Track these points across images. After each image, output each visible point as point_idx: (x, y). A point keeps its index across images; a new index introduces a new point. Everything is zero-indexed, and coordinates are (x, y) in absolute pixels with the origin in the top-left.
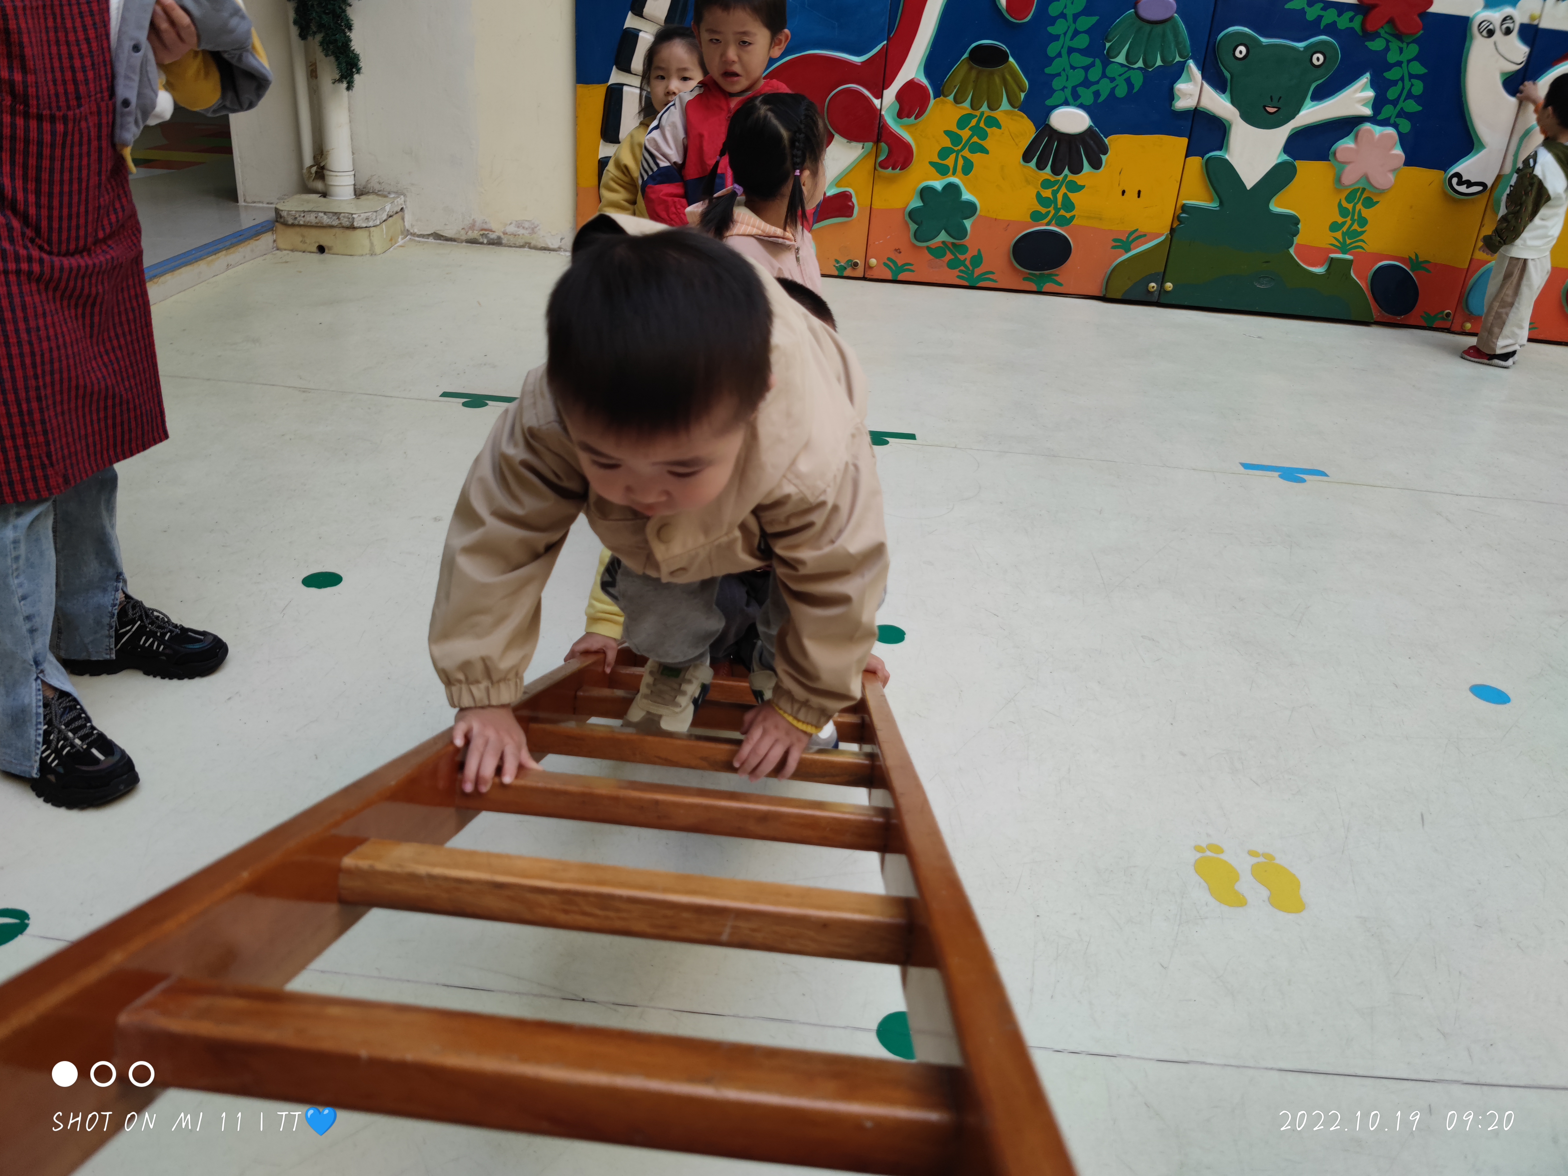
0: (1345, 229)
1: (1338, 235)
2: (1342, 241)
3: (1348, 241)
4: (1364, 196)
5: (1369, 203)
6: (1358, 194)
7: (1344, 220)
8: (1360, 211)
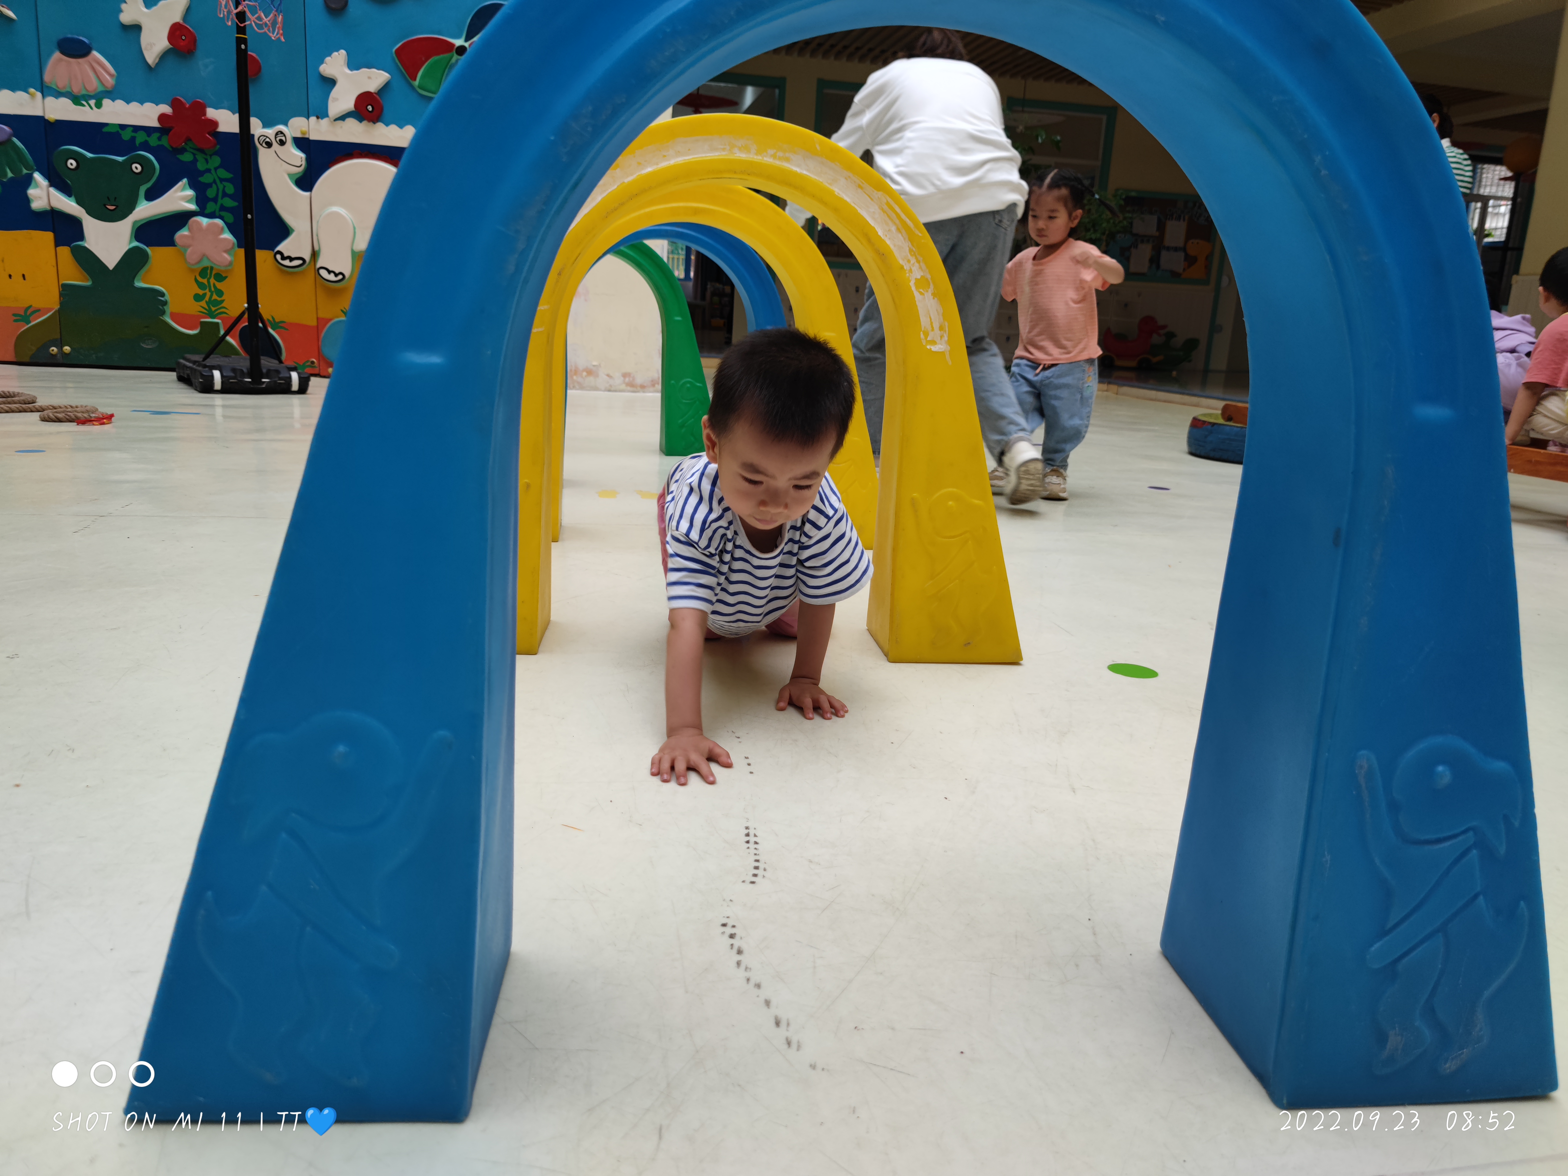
0: (207, 298)
1: (203, 303)
2: (207, 308)
3: (213, 309)
4: (214, 273)
5: (220, 277)
6: (209, 271)
7: (204, 292)
8: (214, 285)
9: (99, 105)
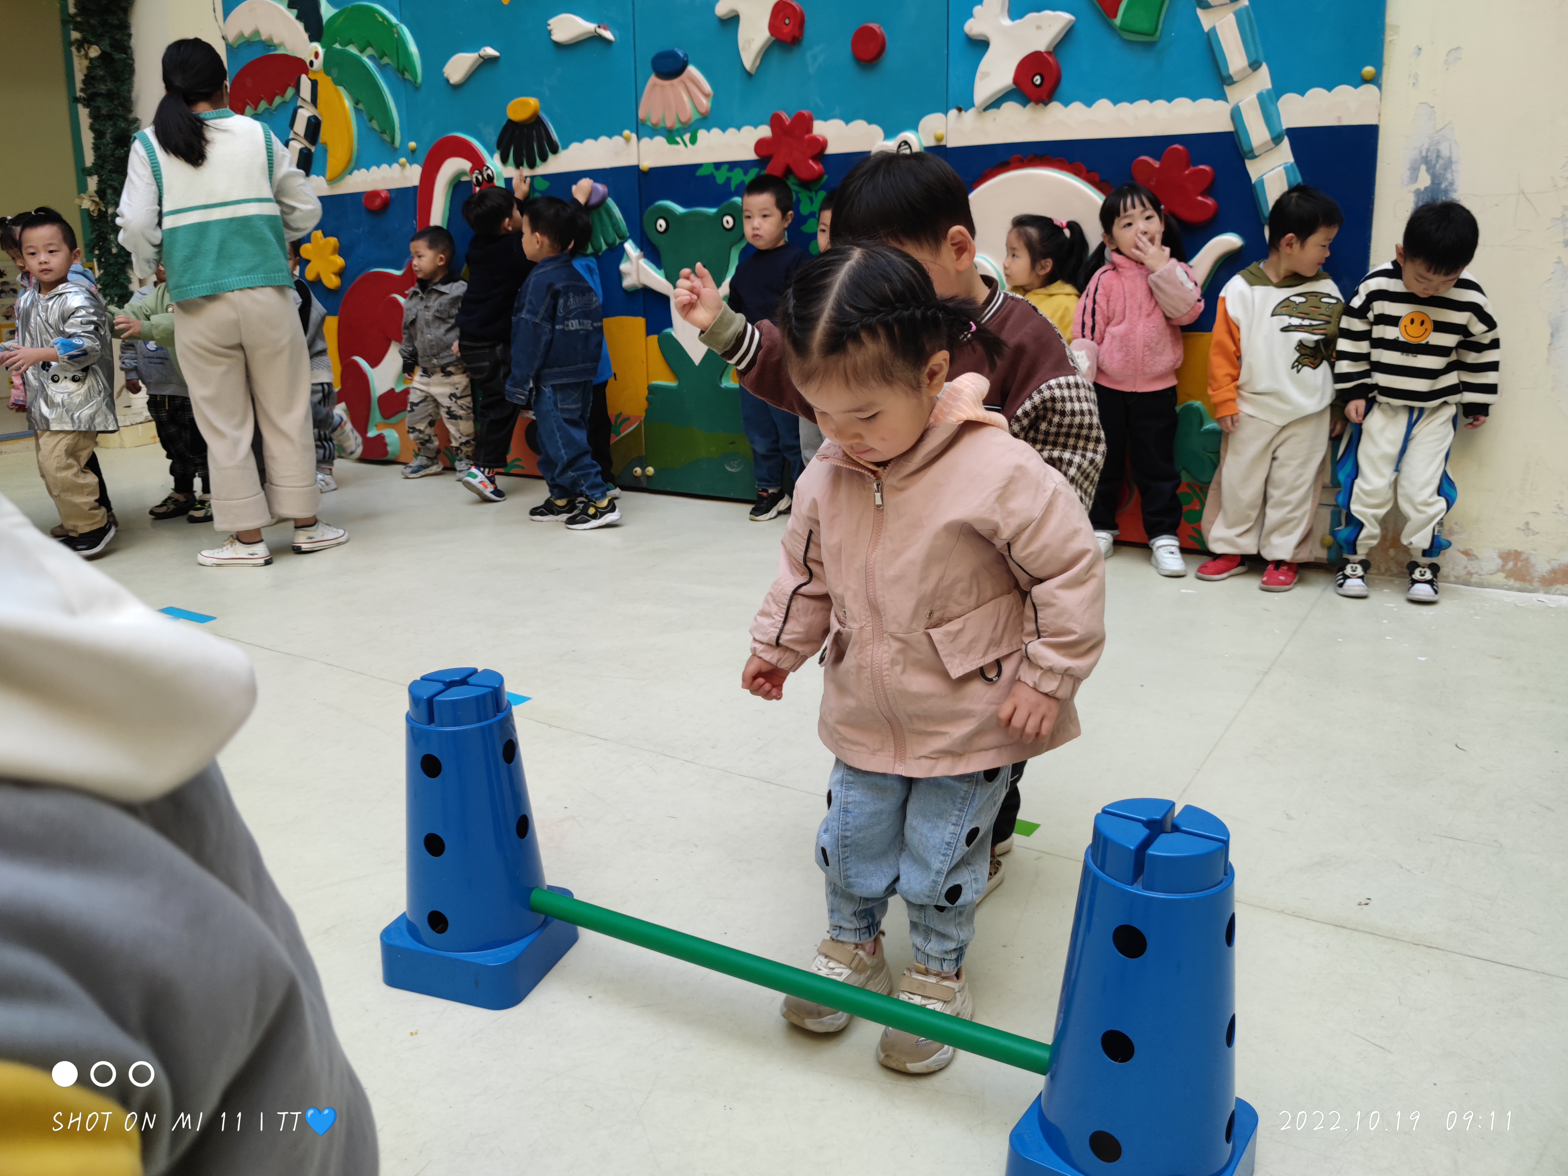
9: (693, 140)
